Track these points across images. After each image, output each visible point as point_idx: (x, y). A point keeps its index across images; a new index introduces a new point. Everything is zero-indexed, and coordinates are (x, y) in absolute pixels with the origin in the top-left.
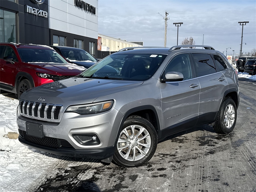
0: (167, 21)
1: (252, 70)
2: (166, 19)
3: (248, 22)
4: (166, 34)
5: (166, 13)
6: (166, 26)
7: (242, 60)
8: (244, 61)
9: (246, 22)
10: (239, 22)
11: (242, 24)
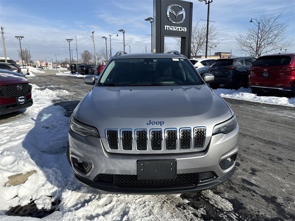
0: (3, 35)
1: (83, 71)
2: (3, 33)
3: (73, 40)
4: (5, 45)
5: (2, 28)
6: (4, 39)
7: (74, 65)
8: (75, 66)
9: (71, 40)
10: (66, 40)
11: (68, 41)
